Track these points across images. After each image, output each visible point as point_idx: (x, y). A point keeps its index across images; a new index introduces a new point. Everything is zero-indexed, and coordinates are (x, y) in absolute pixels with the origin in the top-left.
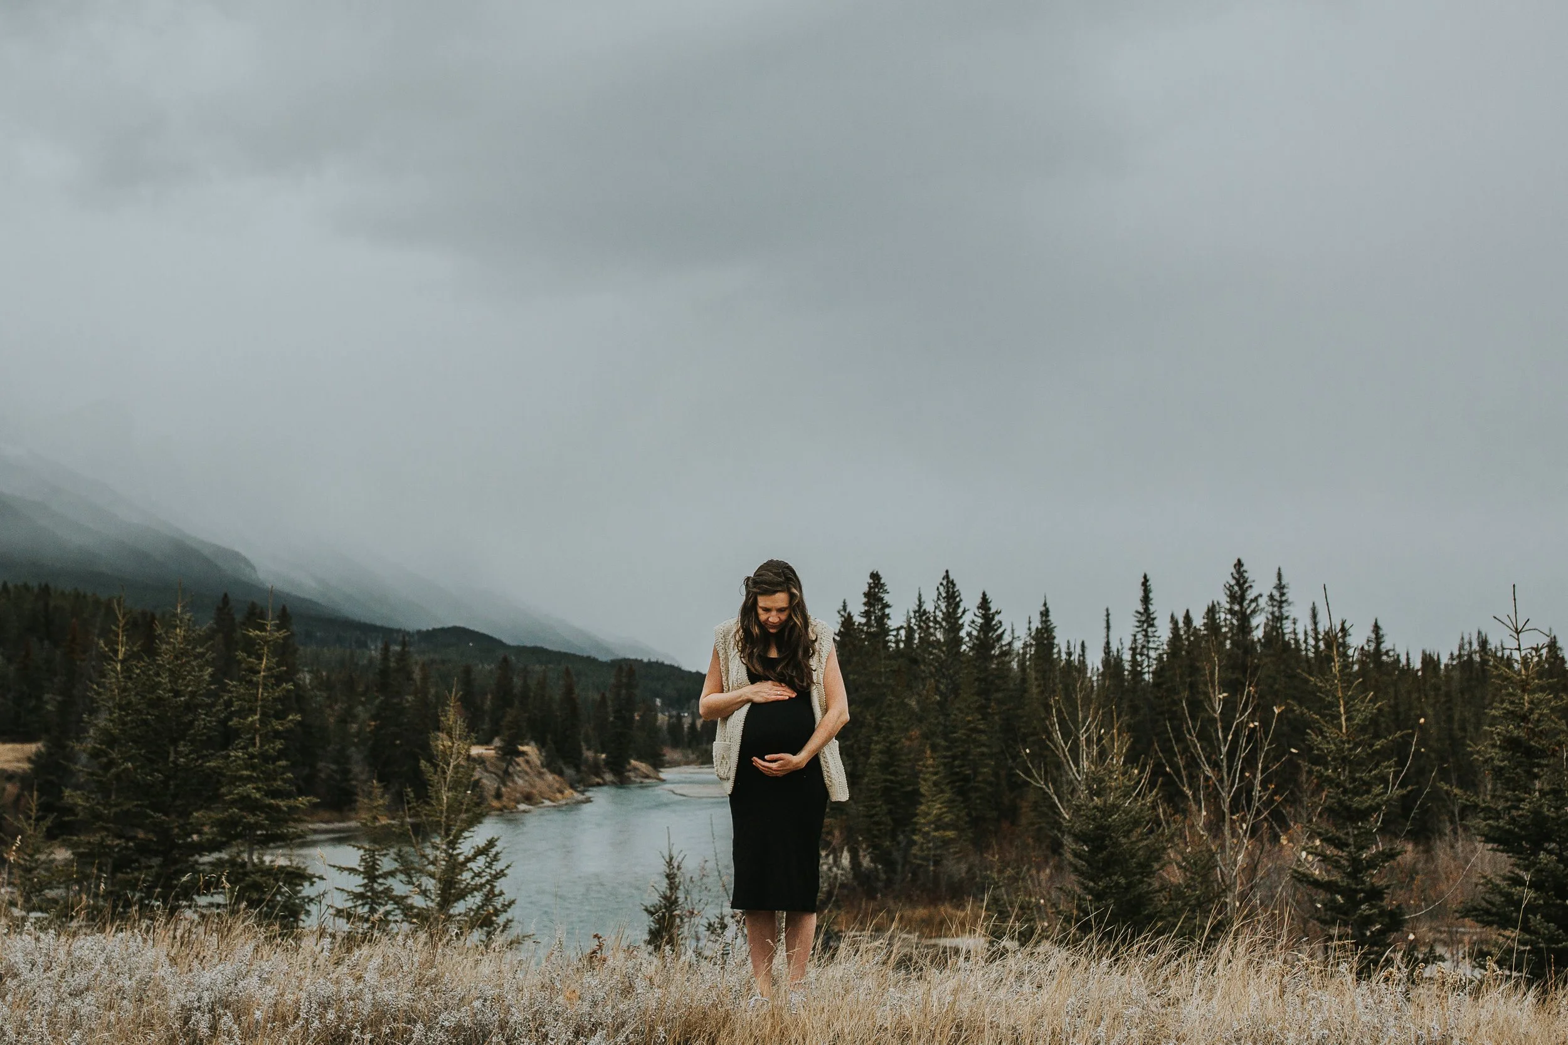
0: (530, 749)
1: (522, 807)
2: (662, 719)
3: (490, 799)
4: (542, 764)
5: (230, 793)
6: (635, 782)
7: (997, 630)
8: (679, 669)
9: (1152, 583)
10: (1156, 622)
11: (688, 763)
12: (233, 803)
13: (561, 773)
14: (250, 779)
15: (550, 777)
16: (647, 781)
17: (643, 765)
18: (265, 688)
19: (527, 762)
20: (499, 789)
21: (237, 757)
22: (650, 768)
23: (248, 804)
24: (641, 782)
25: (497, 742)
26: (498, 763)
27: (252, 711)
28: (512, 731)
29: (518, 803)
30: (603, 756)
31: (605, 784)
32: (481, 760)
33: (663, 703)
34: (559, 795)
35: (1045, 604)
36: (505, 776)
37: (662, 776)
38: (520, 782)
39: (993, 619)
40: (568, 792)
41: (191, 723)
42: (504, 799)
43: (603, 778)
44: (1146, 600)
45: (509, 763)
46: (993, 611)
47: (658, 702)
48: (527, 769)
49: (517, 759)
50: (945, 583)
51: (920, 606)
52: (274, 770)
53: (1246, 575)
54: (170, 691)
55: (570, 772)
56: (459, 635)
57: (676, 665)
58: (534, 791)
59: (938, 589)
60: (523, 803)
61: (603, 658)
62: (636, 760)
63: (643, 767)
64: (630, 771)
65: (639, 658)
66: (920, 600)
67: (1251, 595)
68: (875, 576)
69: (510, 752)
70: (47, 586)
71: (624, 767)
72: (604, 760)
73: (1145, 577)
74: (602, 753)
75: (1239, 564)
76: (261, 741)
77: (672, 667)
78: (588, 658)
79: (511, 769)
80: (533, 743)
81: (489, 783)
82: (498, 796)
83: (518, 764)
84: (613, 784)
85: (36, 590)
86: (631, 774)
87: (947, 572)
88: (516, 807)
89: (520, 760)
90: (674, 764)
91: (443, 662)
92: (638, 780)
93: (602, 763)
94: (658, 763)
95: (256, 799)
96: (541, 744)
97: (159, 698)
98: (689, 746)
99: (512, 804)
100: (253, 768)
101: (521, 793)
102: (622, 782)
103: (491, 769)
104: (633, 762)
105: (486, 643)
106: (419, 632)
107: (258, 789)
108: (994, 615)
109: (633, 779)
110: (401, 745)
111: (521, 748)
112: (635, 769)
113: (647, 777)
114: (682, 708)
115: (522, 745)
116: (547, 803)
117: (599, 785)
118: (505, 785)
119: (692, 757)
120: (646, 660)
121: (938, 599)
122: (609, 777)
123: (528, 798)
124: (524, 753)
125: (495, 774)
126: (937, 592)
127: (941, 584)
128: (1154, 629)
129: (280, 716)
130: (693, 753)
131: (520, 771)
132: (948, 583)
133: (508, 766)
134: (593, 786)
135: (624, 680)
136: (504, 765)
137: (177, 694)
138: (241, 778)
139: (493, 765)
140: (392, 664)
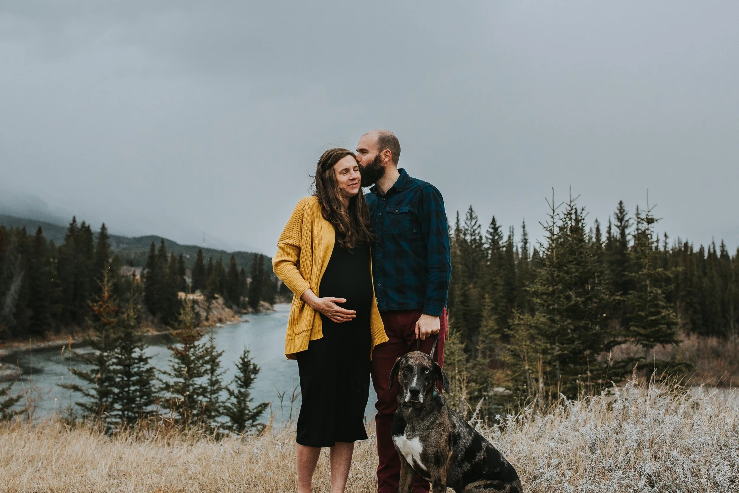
0: (217, 296)
1: (218, 325)
3: (204, 321)
4: (224, 303)
6: (262, 312)
11: (283, 302)
13: (231, 308)
15: (227, 310)
16: (268, 311)
19: (217, 303)
20: (207, 316)
22: (269, 305)
24: (266, 312)
26: (205, 303)
29: (216, 323)
30: (248, 299)
31: (249, 313)
32: (196, 302)
34: (233, 319)
36: (208, 310)
38: (216, 312)
40: (236, 317)
42: (210, 321)
43: (247, 310)
45: (210, 303)
48: (218, 306)
53: (624, 208)
55: (235, 307)
56: (156, 239)
58: (222, 317)
60: (219, 323)
62: (263, 301)
63: (266, 304)
64: (260, 306)
67: (626, 218)
69: (210, 298)
71: (257, 305)
72: (248, 301)
74: (247, 297)
75: (621, 203)
79: (211, 306)
80: (219, 293)
81: (202, 313)
83: (214, 304)
84: (253, 313)
86: (261, 308)
88: (216, 325)
89: (214, 301)
92: (264, 311)
93: (247, 303)
94: (272, 302)
96: (222, 293)
98: (282, 295)
99: (213, 324)
101: (217, 318)
102: (256, 311)
103: (201, 306)
104: (261, 302)
106: (134, 238)
109: (262, 310)
111: (214, 296)
112: (263, 306)
113: (268, 309)
115: (214, 294)
116: (229, 323)
117: (245, 313)
118: (209, 314)
119: (283, 299)
122: (250, 310)
123: (220, 320)
125: (204, 308)
131: (215, 308)
135: (258, 261)
136: (208, 304)
139: (202, 304)
140: (156, 252)
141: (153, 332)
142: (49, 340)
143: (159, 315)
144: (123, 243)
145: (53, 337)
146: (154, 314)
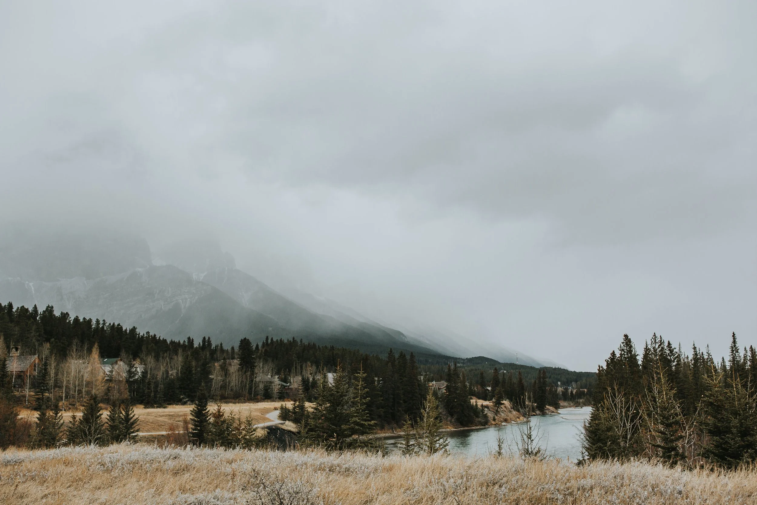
0: (506, 403)
1: (503, 424)
2: (560, 389)
3: (491, 421)
4: (511, 408)
5: (351, 420)
6: (548, 414)
7: (675, 355)
8: (567, 370)
9: (737, 336)
10: (739, 351)
11: (570, 407)
12: (352, 423)
13: (519, 411)
14: (357, 416)
15: (514, 413)
16: (553, 413)
17: (551, 407)
18: (361, 391)
19: (505, 407)
20: (494, 417)
21: (353, 410)
22: (554, 409)
23: (356, 423)
24: (551, 414)
25: (494, 400)
26: (494, 408)
27: (357, 397)
28: (498, 396)
29: (502, 422)
30: (536, 404)
31: (537, 415)
32: (487, 407)
33: (561, 384)
34: (518, 419)
35: (694, 345)
36: (497, 412)
37: (559, 411)
38: (503, 414)
39: (673, 351)
40: (522, 418)
41: (342, 400)
42: (496, 421)
43: (536, 413)
44: (734, 342)
45: (498, 407)
46: (673, 348)
47: (559, 383)
48: (505, 409)
49: (501, 406)
50: (654, 338)
51: (647, 346)
52: (364, 414)
54: (336, 392)
55: (522, 411)
56: (482, 359)
57: (566, 369)
58: (508, 418)
59: (651, 340)
60: (504, 422)
61: (537, 367)
62: (548, 406)
63: (551, 408)
64: (546, 410)
65: (551, 367)
66: (646, 344)
68: (626, 336)
69: (498, 403)
70: (333, 346)
71: (544, 409)
72: (536, 406)
73: (733, 333)
74: (535, 403)
76: (360, 405)
77: (564, 370)
78: (531, 367)
79: (499, 410)
80: (508, 400)
81: (490, 415)
82: (494, 420)
83: (502, 408)
84: (540, 415)
85: (329, 348)
86: (547, 411)
87: (655, 333)
88: (501, 424)
89: (502, 406)
90: (564, 407)
91: (476, 370)
92: (550, 413)
93: (535, 407)
94: (557, 407)
95: (358, 422)
96: (511, 400)
97: (333, 394)
98: (571, 400)
100: (358, 413)
101: (503, 419)
102: (543, 414)
103: (491, 410)
104: (547, 406)
105: (492, 362)
106: (467, 359)
107: (359, 419)
108: (673, 350)
109: (547, 413)
110: (457, 401)
111: (502, 402)
112: (548, 409)
113: (553, 412)
114: (569, 386)
115: (502, 401)
116: (513, 422)
117: (534, 415)
118: (497, 415)
120: (554, 367)
121: (652, 344)
122: (538, 412)
123: (506, 420)
124: (503, 404)
125: (493, 412)
126: (651, 341)
127: (653, 338)
128: (738, 353)
129: (365, 398)
130: (572, 403)
131: (502, 411)
132: (655, 337)
133: (497, 409)
134: (532, 416)
135: (542, 375)
136: (496, 408)
137: (338, 392)
138: (354, 416)
139: (492, 408)
140: (452, 372)
141: (451, 429)
142: (376, 433)
143: (455, 417)
144: (459, 363)
145: (379, 431)
146: (452, 415)
